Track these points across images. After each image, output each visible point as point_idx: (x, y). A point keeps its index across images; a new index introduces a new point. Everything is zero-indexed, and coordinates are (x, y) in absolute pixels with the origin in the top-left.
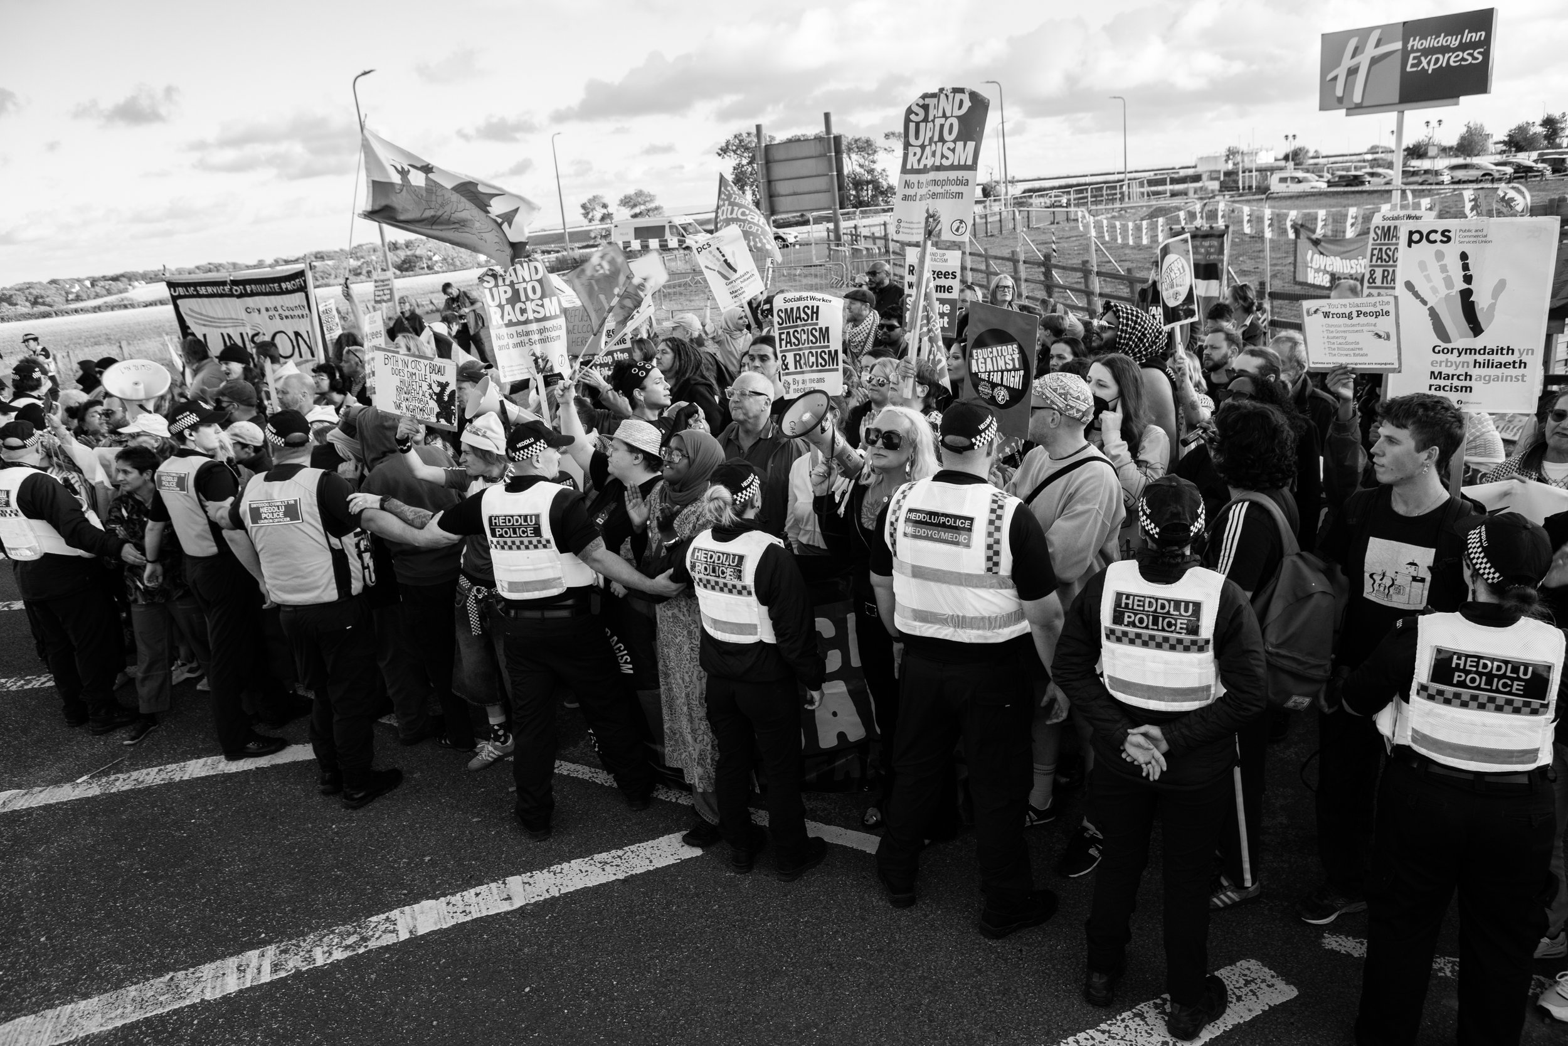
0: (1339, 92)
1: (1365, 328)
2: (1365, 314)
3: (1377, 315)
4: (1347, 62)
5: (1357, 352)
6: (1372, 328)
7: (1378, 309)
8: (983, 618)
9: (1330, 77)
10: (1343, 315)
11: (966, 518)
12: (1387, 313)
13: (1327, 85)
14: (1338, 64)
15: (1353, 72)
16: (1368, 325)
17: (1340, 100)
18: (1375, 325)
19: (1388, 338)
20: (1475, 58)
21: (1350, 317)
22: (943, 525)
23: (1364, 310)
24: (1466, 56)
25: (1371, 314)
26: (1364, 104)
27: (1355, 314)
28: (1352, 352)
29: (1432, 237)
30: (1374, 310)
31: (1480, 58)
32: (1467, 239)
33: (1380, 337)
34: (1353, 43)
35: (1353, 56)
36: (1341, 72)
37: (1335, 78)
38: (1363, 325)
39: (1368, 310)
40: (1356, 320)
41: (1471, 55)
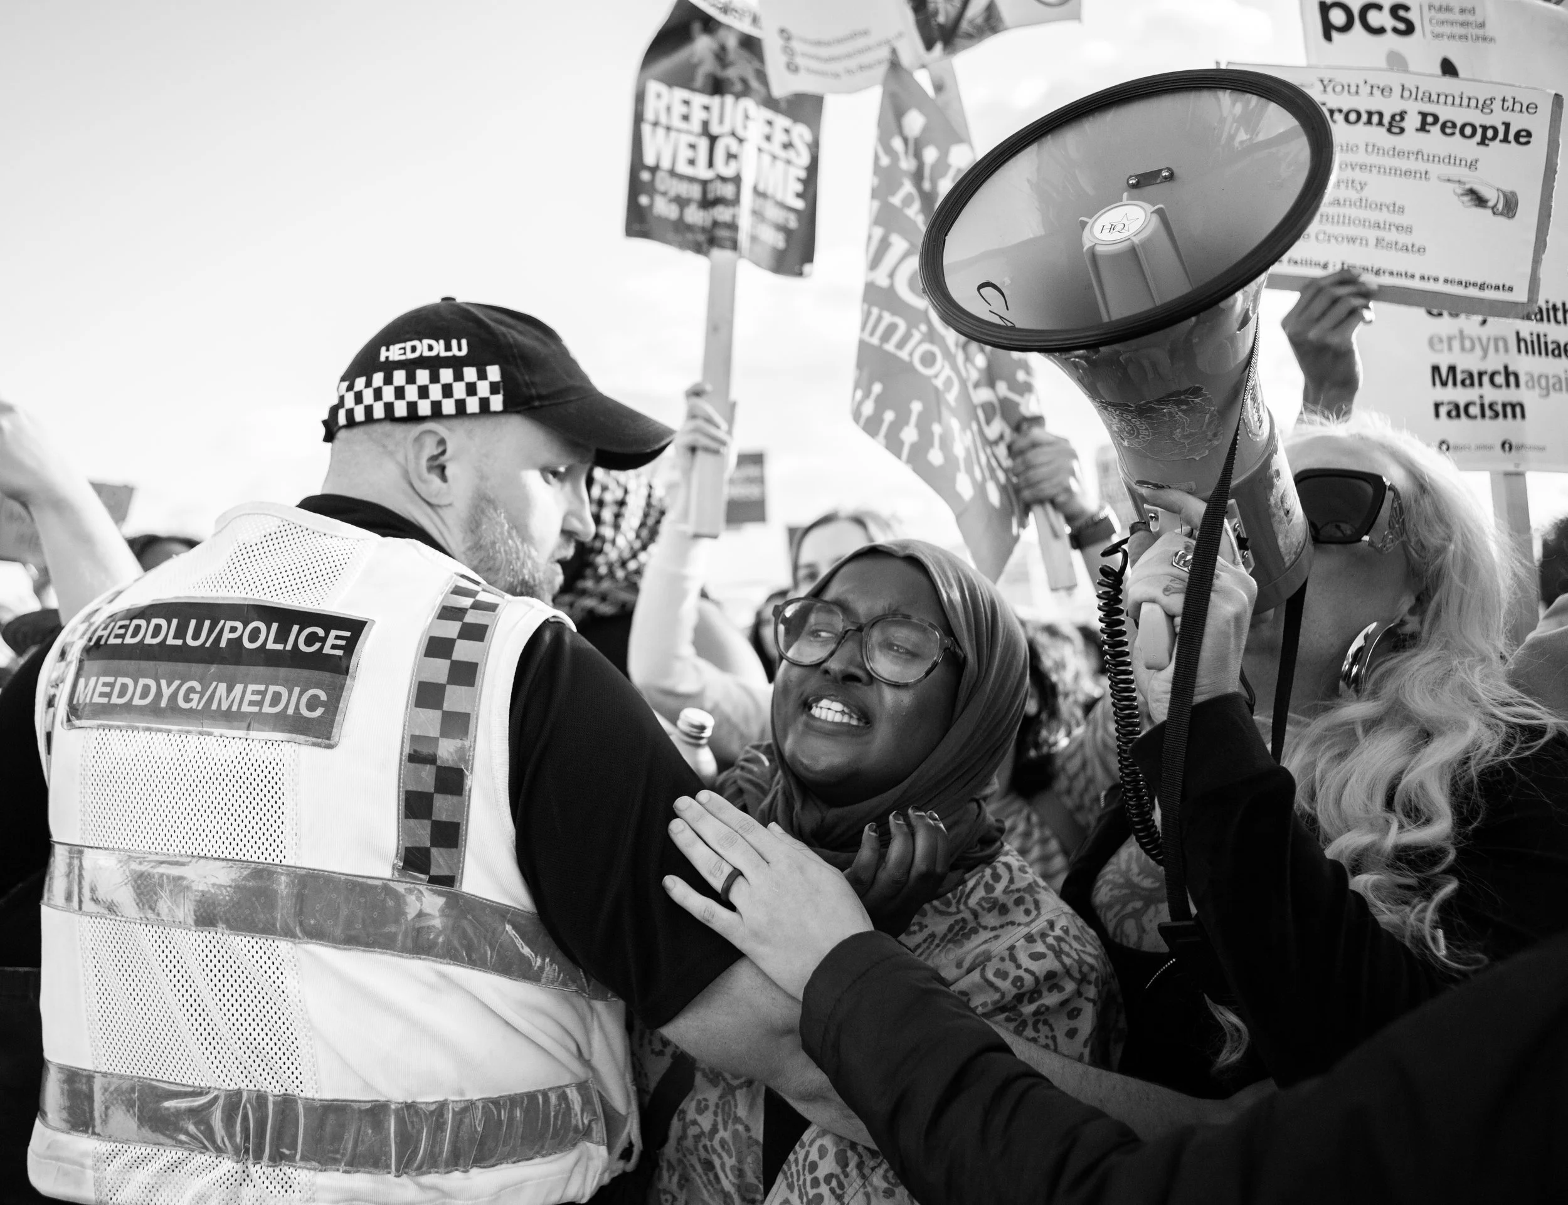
1: (1435, 169)
3: (1486, 136)
5: (1391, 236)
6: (1461, 172)
7: (1496, 119)
8: (377, 1111)
11: (329, 622)
12: (1523, 137)
18: (1473, 165)
19: (1510, 207)
21: (1395, 124)
22: (235, 654)
23: (1445, 113)
27: (1412, 122)
28: (1372, 235)
29: (1374, 18)
30: (1479, 119)
32: (1447, 30)
33: (1480, 201)
38: (1434, 159)
39: (1460, 116)
40: (1411, 139)
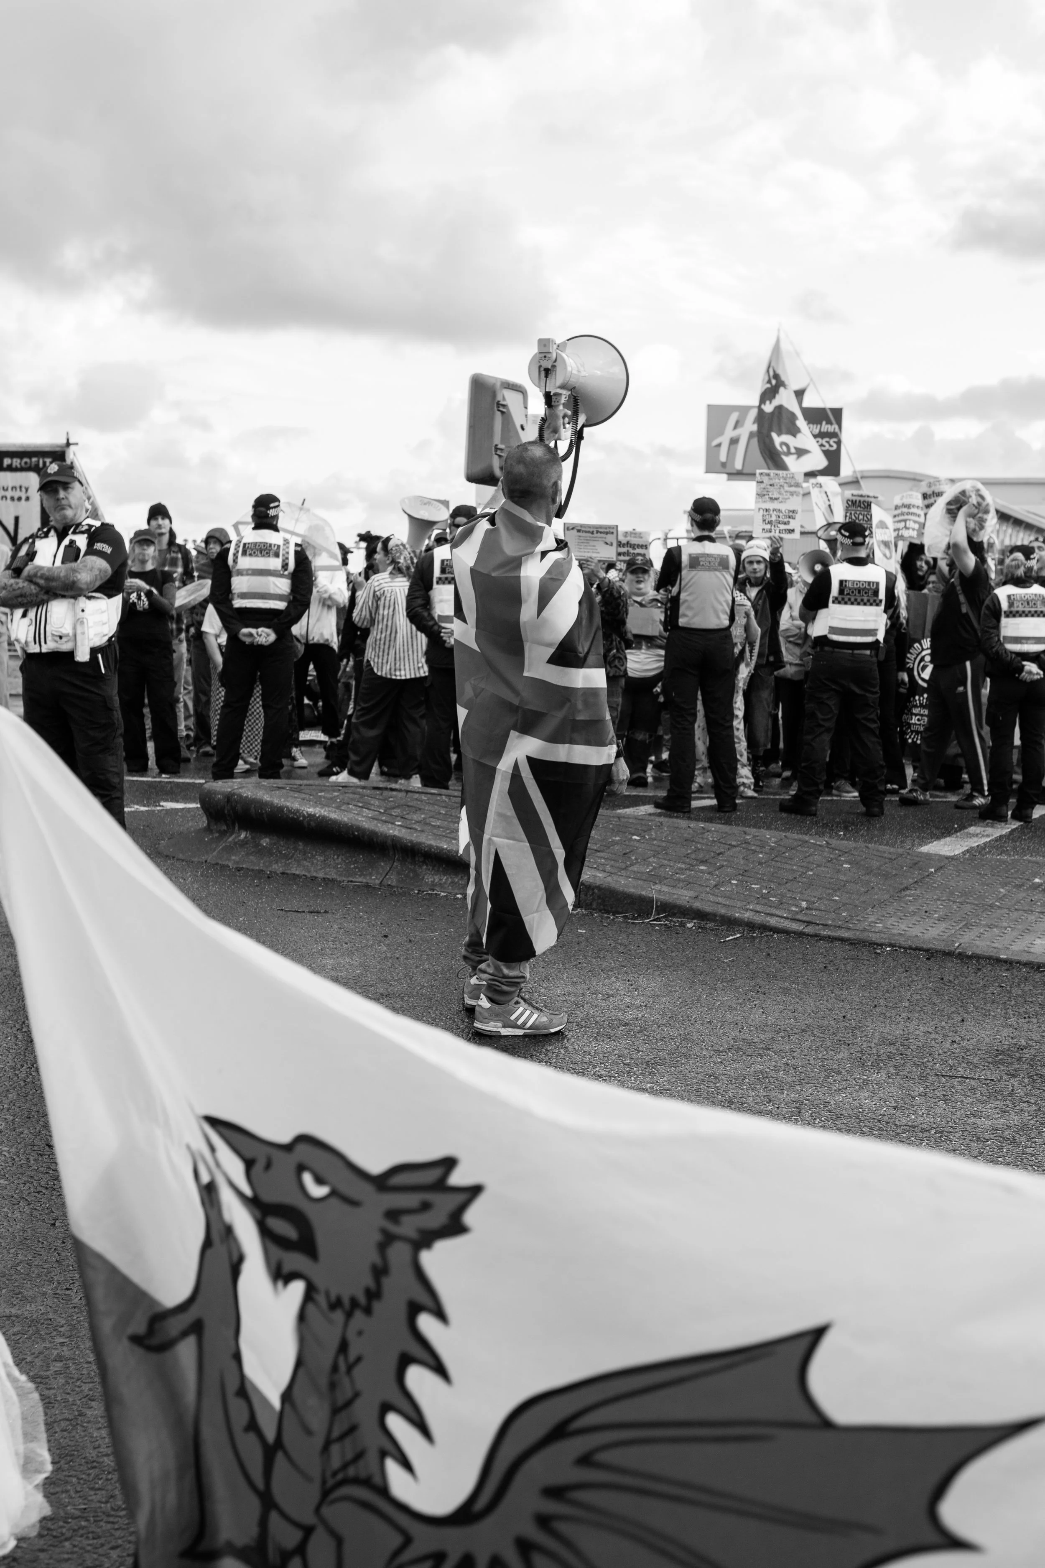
0: (723, 458)
2: (601, 532)
4: (729, 433)
9: (715, 443)
10: (589, 532)
13: (712, 450)
14: (721, 433)
15: (734, 441)
16: (602, 538)
17: (724, 465)
20: (831, 446)
24: (825, 443)
25: (603, 533)
26: (745, 471)
31: (835, 446)
34: (734, 417)
35: (735, 428)
36: (725, 440)
37: (719, 445)
41: (828, 442)
